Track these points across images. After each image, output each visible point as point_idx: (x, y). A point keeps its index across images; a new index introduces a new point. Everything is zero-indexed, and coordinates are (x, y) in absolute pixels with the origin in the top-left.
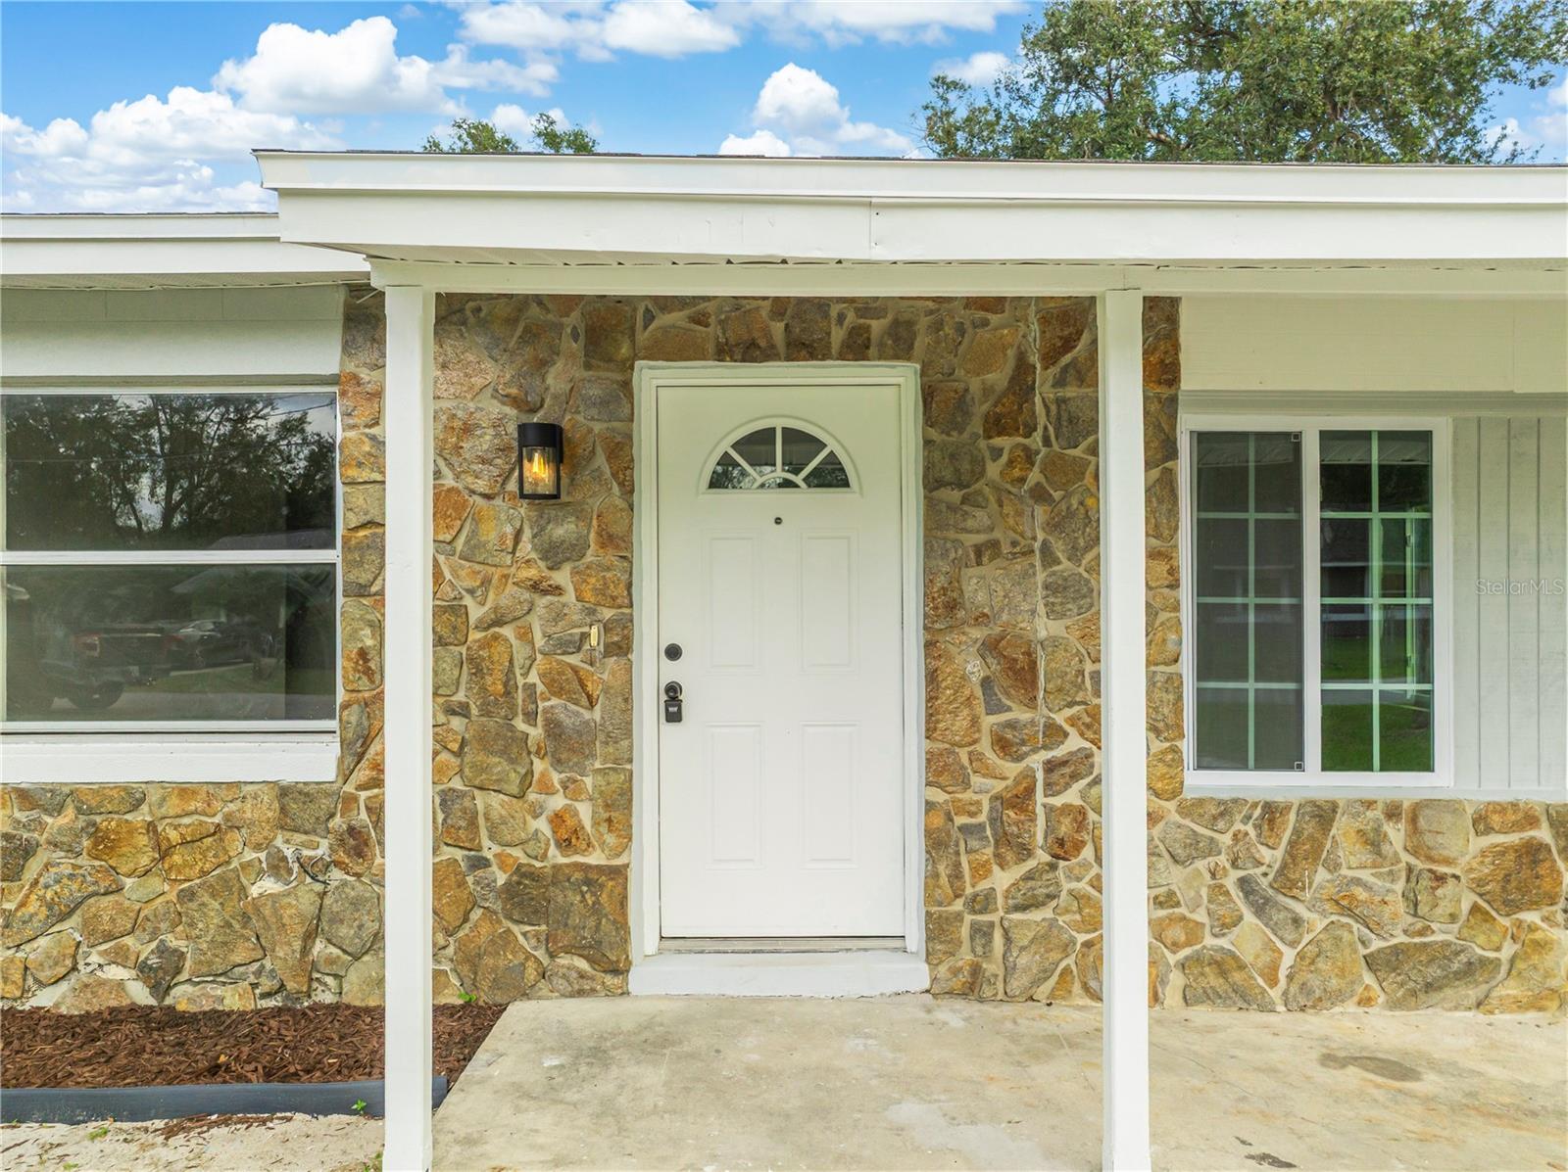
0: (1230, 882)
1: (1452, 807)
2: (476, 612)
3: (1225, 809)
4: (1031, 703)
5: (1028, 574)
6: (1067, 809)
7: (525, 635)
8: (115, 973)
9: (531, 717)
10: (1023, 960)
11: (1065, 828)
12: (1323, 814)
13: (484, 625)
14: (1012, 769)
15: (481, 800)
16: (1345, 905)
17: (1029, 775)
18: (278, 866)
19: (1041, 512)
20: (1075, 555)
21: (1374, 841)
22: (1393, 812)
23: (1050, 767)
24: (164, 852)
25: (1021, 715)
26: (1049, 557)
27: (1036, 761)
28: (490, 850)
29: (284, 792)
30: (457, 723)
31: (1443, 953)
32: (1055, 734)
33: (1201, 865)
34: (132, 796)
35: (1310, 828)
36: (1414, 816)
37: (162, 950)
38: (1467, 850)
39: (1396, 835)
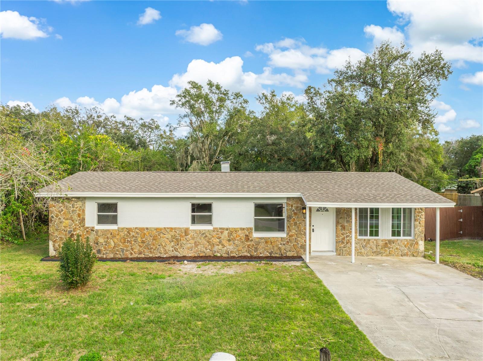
0: (361, 246)
1: (380, 239)
2: (298, 223)
3: (361, 240)
4: (345, 231)
5: (345, 220)
6: (348, 240)
7: (302, 225)
8: (267, 253)
9: (303, 232)
10: (344, 252)
11: (347, 241)
12: (369, 240)
13: (298, 224)
14: (343, 236)
15: (298, 239)
16: (371, 248)
17: (344, 237)
18: (281, 244)
19: (346, 215)
20: (349, 218)
21: (373, 242)
22: (375, 240)
23: (346, 236)
24: (271, 243)
25: (344, 232)
26: (346, 218)
27: (345, 236)
28: (299, 243)
29: (281, 238)
30: (296, 232)
31: (379, 252)
32: (347, 233)
33: (359, 244)
34: (269, 238)
35: (368, 241)
36: (376, 240)
37: (271, 251)
38: (381, 243)
39: (375, 242)
